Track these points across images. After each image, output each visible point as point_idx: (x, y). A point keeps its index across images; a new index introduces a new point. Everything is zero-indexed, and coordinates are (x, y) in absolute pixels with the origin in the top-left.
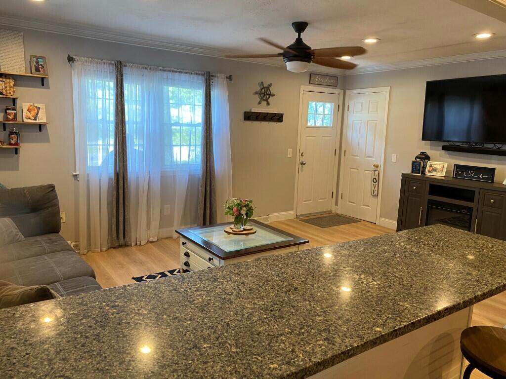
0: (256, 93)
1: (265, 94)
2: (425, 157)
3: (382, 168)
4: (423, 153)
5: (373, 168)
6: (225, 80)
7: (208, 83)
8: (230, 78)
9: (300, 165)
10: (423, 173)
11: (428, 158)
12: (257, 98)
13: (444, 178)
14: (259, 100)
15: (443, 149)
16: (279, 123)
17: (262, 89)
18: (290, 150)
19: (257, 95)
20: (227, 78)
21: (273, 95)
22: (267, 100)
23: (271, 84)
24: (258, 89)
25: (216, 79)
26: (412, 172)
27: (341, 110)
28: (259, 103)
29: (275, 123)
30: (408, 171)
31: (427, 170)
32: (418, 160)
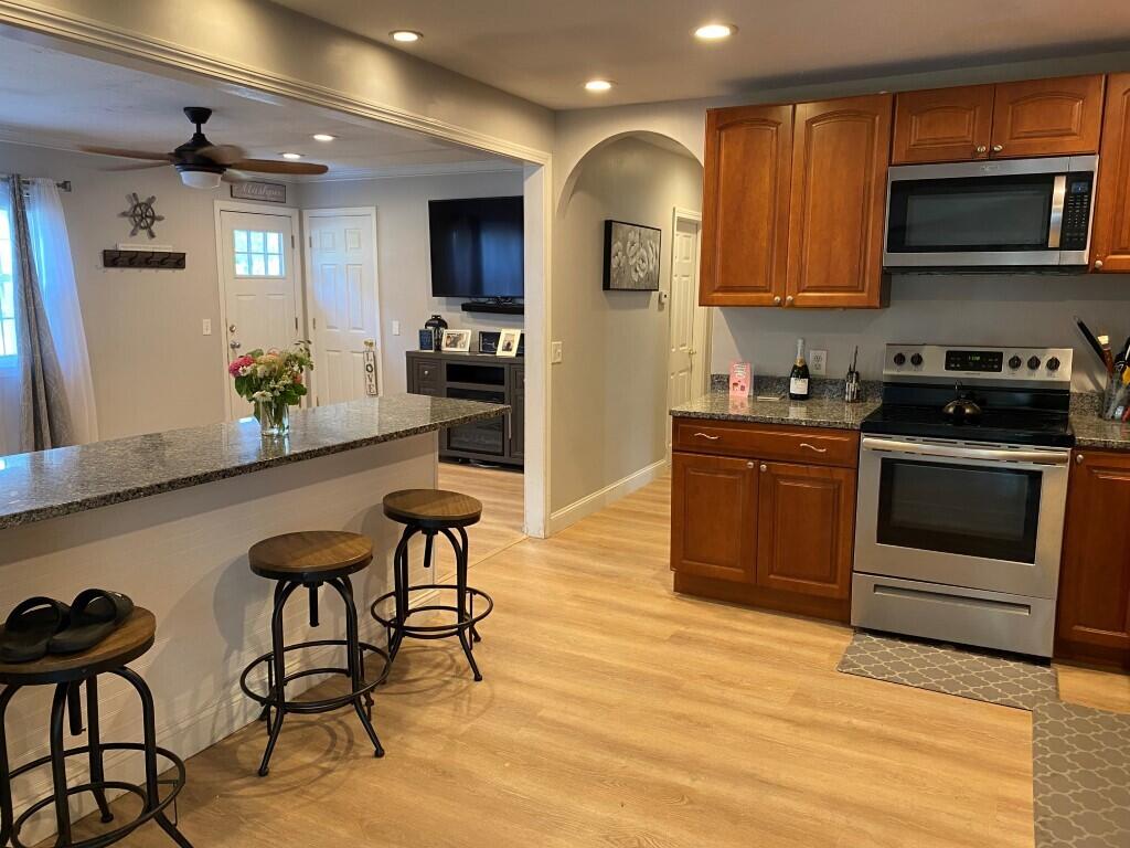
0: (124, 214)
1: (143, 215)
2: (439, 323)
3: (379, 346)
4: (436, 317)
5: (364, 347)
6: (56, 191)
7: (18, 197)
8: (65, 185)
9: (231, 350)
10: (438, 348)
11: (443, 324)
12: (128, 224)
13: (468, 354)
14: (132, 228)
15: (463, 310)
16: (178, 271)
17: (135, 209)
18: (207, 323)
19: (126, 219)
20: (58, 185)
21: (160, 219)
22: (148, 227)
23: (153, 197)
24: (128, 207)
25: (35, 188)
26: (422, 348)
27: (298, 245)
28: (133, 233)
29: (170, 271)
30: (416, 347)
31: (443, 344)
32: (430, 328)
